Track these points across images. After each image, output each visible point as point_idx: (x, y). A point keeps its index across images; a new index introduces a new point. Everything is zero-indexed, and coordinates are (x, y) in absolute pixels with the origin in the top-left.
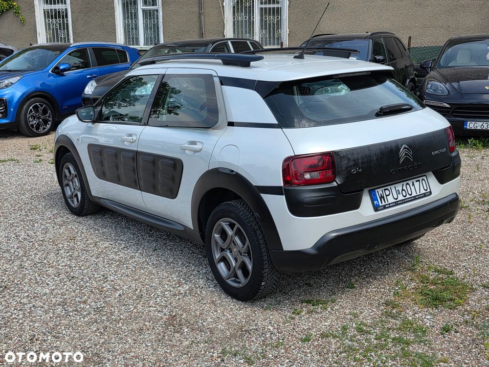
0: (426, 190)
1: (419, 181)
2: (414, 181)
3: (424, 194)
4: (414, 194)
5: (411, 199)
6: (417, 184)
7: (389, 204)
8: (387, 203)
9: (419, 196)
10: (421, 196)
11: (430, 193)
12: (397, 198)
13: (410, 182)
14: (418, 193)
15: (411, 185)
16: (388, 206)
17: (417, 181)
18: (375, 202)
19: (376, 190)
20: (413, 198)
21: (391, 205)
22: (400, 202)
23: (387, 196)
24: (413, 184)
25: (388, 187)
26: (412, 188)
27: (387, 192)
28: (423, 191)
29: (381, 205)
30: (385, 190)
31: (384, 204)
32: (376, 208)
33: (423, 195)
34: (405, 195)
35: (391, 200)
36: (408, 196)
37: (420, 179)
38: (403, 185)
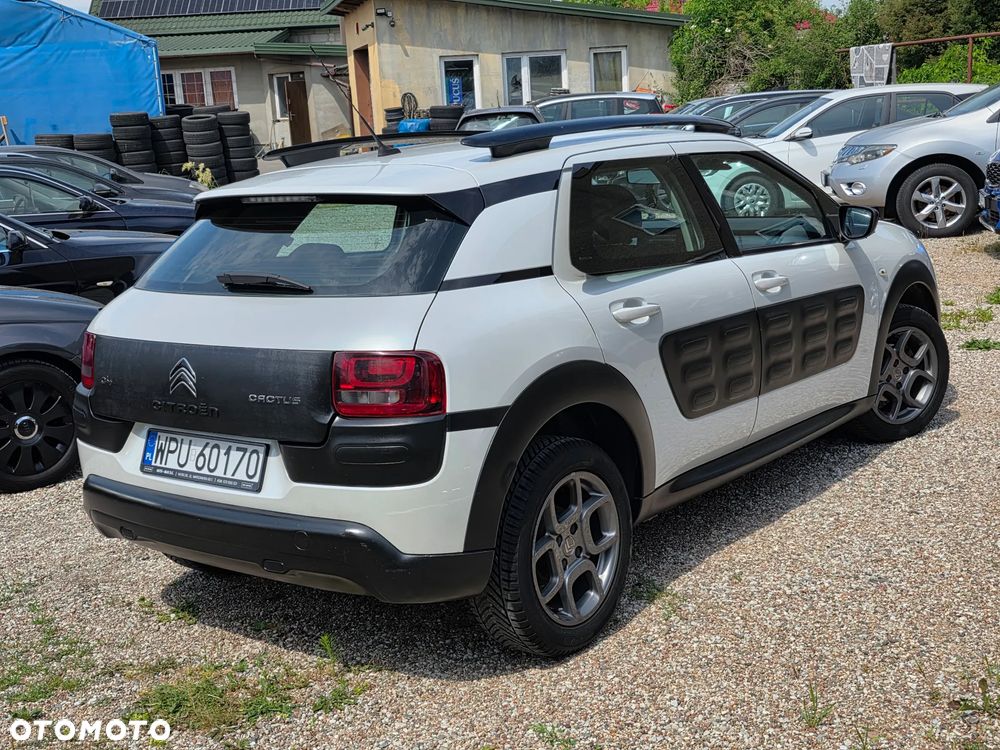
0: (252, 477)
1: (245, 450)
2: (235, 446)
3: (240, 482)
4: (219, 473)
5: (205, 479)
6: (235, 455)
7: (164, 469)
8: (163, 465)
9: (225, 482)
10: (230, 483)
11: (258, 488)
12: (186, 463)
13: (224, 446)
14: (229, 475)
15: (223, 452)
16: (161, 471)
17: (238, 449)
18: (148, 455)
19: (159, 434)
20: (209, 479)
21: (165, 472)
22: (183, 475)
23: (169, 452)
24: (227, 453)
25: (179, 438)
26: (223, 459)
27: (173, 446)
28: (241, 475)
29: (153, 464)
30: (172, 439)
31: (158, 464)
32: (145, 465)
33: (235, 484)
34: (200, 465)
35: (172, 462)
36: (205, 471)
37: (251, 448)
38: (208, 444)
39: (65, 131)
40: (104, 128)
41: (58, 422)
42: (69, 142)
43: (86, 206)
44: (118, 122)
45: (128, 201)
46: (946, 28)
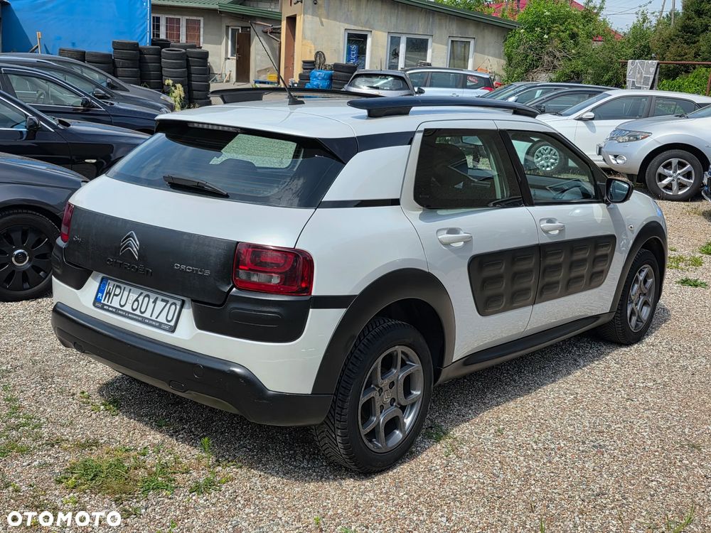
0: (169, 321)
1: (167, 302)
2: (160, 297)
3: (161, 323)
4: (147, 315)
5: (137, 318)
6: (160, 304)
7: (109, 306)
8: (109, 304)
9: (151, 322)
10: (154, 323)
11: (173, 330)
12: (124, 306)
13: (153, 296)
14: (154, 318)
15: (152, 300)
16: (107, 308)
17: (163, 300)
18: (100, 295)
19: (109, 281)
20: (140, 319)
21: (110, 309)
22: (122, 313)
23: (115, 295)
24: (155, 302)
25: (123, 286)
26: (151, 305)
27: (118, 291)
28: (162, 319)
29: (102, 302)
30: (118, 286)
31: (106, 302)
32: (97, 302)
33: (157, 324)
34: (135, 307)
35: (115, 303)
36: (137, 312)
37: (171, 301)
38: (142, 293)
39: (81, 48)
40: (107, 49)
41: (43, 256)
42: (82, 56)
43: (86, 104)
44: (117, 46)
45: (116, 104)
46: (697, 55)
